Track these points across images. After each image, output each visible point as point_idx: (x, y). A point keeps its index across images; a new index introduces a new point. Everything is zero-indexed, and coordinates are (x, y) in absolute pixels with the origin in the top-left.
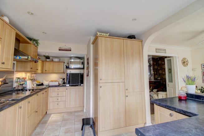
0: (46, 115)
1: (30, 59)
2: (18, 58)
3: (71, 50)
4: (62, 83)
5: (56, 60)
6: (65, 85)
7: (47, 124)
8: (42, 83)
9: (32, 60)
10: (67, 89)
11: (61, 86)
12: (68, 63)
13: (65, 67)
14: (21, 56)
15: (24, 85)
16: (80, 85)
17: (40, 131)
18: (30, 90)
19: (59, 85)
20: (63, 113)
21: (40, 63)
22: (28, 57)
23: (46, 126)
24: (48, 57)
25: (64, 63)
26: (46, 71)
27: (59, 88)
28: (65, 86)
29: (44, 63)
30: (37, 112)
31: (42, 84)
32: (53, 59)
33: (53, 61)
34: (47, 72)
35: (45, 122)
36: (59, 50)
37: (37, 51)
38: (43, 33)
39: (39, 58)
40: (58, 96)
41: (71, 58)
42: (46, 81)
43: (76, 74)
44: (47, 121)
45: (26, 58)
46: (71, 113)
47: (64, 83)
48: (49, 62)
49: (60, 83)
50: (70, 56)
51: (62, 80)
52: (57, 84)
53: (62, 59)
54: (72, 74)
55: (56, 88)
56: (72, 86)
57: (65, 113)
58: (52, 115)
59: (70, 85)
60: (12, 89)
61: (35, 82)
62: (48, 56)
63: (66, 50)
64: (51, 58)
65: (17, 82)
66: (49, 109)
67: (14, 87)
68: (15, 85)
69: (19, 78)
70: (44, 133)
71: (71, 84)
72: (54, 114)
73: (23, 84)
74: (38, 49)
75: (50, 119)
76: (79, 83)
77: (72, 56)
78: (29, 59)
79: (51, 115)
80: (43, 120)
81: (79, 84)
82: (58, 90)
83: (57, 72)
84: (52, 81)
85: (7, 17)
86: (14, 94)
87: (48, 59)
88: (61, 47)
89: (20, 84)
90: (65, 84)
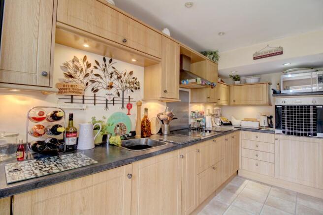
0: (236, 177)
1: (201, 83)
2: (185, 83)
3: (281, 53)
4: (267, 125)
5: (252, 80)
6: (271, 129)
7: (235, 195)
8: (231, 122)
9: (204, 84)
10: (276, 139)
11: (262, 132)
12: (278, 84)
13: (272, 92)
14: (188, 80)
15: (201, 123)
16: (315, 135)
17: (221, 202)
18: (210, 131)
19: (260, 129)
20: (267, 185)
21: (223, 89)
22: (197, 80)
23: (232, 198)
24: (237, 78)
25: (270, 84)
26: (234, 101)
27: (258, 134)
28: (273, 132)
29: (232, 88)
30: (214, 168)
31: (230, 124)
32: (245, 80)
33: (246, 83)
34: (236, 103)
35: (233, 190)
36: (255, 59)
37: (218, 70)
38: (219, 34)
39: (221, 81)
40: (257, 149)
41: (284, 71)
42: (236, 119)
43: (305, 106)
44: (237, 188)
45: (194, 80)
46: (288, 193)
47: (270, 126)
48: (240, 85)
49: (262, 124)
50: (281, 66)
51: (265, 118)
52: (255, 125)
53: (264, 78)
54: (288, 107)
55: (254, 134)
56: (288, 133)
57: (272, 188)
58: (247, 181)
59: (284, 132)
60: (188, 127)
61: (219, 119)
62: (237, 75)
63: (270, 55)
64: (242, 78)
65: (192, 117)
66: (240, 168)
67: (189, 124)
68: (191, 121)
69: (193, 112)
70: (226, 210)
71: (286, 130)
72: (250, 180)
73: (200, 121)
74: (219, 65)
75: (242, 187)
76: (309, 130)
77: (287, 65)
78: (198, 83)
79: (244, 181)
80: (230, 184)
81: (312, 132)
82: (257, 137)
83: (254, 103)
84: (247, 120)
85: (168, 28)
86: (190, 133)
87: (236, 80)
88: (257, 51)
89: (198, 121)
90: (272, 127)
